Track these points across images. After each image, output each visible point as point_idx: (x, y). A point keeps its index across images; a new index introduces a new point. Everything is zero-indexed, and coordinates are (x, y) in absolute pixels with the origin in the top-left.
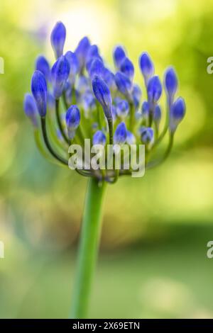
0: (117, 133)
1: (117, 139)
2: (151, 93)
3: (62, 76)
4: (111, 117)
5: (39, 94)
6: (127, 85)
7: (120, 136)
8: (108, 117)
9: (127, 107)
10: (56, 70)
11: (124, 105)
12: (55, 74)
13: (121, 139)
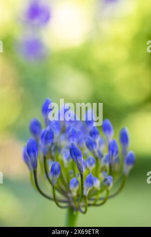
0: (87, 182)
1: (87, 186)
2: (111, 152)
3: (48, 141)
4: (83, 171)
5: (32, 154)
6: (94, 146)
7: (88, 183)
8: (80, 171)
9: (94, 162)
10: (44, 136)
11: (92, 161)
12: (44, 140)
13: (89, 185)
